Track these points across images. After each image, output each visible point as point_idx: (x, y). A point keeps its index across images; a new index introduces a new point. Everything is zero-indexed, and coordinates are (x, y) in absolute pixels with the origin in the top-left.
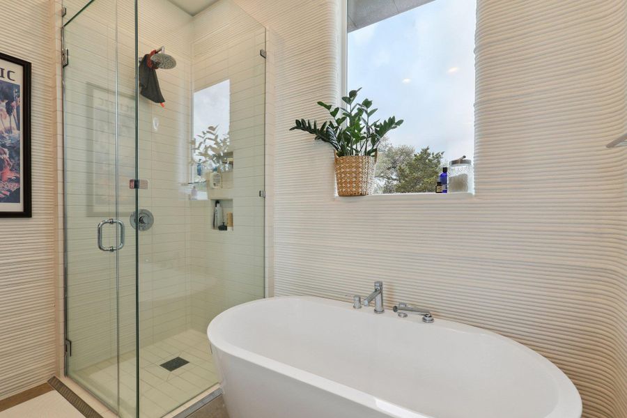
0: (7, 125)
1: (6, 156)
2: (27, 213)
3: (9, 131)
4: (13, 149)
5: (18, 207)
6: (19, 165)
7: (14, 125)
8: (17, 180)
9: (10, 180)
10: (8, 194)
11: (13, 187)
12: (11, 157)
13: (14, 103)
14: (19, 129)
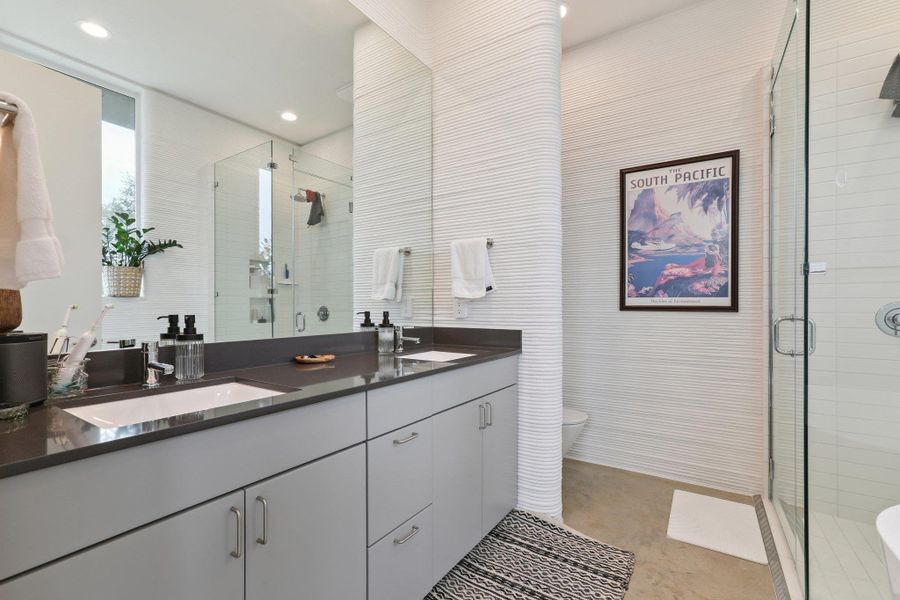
0: (718, 220)
1: (717, 252)
2: (734, 307)
3: (720, 226)
4: (723, 243)
5: (726, 301)
6: (727, 258)
7: (724, 219)
8: (726, 275)
9: (720, 275)
10: (718, 288)
11: (722, 281)
12: (721, 252)
13: (724, 198)
14: (728, 222)
